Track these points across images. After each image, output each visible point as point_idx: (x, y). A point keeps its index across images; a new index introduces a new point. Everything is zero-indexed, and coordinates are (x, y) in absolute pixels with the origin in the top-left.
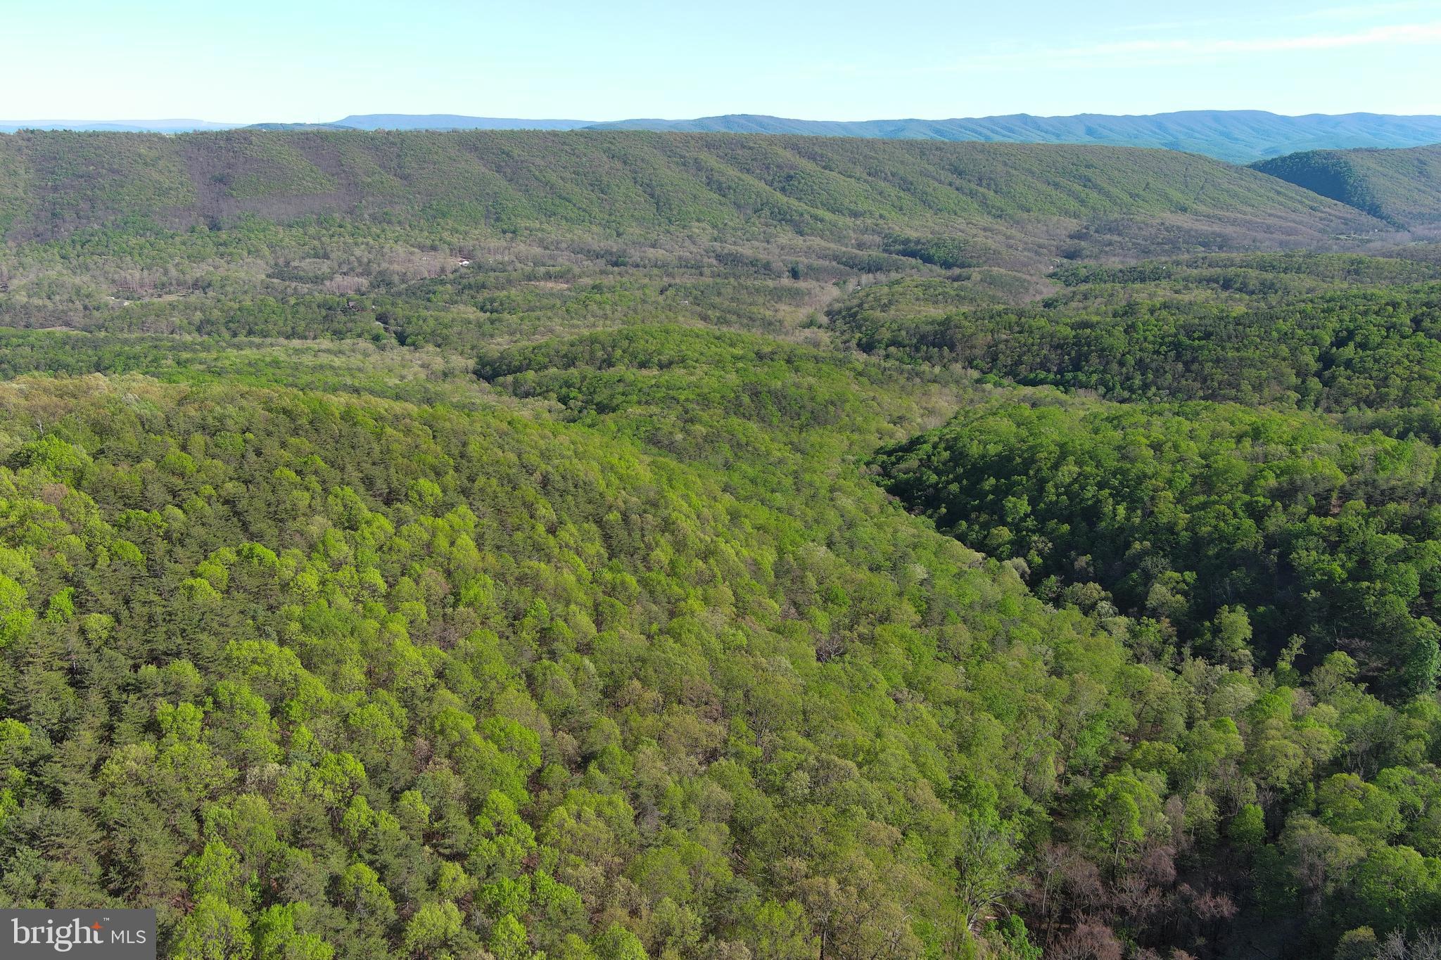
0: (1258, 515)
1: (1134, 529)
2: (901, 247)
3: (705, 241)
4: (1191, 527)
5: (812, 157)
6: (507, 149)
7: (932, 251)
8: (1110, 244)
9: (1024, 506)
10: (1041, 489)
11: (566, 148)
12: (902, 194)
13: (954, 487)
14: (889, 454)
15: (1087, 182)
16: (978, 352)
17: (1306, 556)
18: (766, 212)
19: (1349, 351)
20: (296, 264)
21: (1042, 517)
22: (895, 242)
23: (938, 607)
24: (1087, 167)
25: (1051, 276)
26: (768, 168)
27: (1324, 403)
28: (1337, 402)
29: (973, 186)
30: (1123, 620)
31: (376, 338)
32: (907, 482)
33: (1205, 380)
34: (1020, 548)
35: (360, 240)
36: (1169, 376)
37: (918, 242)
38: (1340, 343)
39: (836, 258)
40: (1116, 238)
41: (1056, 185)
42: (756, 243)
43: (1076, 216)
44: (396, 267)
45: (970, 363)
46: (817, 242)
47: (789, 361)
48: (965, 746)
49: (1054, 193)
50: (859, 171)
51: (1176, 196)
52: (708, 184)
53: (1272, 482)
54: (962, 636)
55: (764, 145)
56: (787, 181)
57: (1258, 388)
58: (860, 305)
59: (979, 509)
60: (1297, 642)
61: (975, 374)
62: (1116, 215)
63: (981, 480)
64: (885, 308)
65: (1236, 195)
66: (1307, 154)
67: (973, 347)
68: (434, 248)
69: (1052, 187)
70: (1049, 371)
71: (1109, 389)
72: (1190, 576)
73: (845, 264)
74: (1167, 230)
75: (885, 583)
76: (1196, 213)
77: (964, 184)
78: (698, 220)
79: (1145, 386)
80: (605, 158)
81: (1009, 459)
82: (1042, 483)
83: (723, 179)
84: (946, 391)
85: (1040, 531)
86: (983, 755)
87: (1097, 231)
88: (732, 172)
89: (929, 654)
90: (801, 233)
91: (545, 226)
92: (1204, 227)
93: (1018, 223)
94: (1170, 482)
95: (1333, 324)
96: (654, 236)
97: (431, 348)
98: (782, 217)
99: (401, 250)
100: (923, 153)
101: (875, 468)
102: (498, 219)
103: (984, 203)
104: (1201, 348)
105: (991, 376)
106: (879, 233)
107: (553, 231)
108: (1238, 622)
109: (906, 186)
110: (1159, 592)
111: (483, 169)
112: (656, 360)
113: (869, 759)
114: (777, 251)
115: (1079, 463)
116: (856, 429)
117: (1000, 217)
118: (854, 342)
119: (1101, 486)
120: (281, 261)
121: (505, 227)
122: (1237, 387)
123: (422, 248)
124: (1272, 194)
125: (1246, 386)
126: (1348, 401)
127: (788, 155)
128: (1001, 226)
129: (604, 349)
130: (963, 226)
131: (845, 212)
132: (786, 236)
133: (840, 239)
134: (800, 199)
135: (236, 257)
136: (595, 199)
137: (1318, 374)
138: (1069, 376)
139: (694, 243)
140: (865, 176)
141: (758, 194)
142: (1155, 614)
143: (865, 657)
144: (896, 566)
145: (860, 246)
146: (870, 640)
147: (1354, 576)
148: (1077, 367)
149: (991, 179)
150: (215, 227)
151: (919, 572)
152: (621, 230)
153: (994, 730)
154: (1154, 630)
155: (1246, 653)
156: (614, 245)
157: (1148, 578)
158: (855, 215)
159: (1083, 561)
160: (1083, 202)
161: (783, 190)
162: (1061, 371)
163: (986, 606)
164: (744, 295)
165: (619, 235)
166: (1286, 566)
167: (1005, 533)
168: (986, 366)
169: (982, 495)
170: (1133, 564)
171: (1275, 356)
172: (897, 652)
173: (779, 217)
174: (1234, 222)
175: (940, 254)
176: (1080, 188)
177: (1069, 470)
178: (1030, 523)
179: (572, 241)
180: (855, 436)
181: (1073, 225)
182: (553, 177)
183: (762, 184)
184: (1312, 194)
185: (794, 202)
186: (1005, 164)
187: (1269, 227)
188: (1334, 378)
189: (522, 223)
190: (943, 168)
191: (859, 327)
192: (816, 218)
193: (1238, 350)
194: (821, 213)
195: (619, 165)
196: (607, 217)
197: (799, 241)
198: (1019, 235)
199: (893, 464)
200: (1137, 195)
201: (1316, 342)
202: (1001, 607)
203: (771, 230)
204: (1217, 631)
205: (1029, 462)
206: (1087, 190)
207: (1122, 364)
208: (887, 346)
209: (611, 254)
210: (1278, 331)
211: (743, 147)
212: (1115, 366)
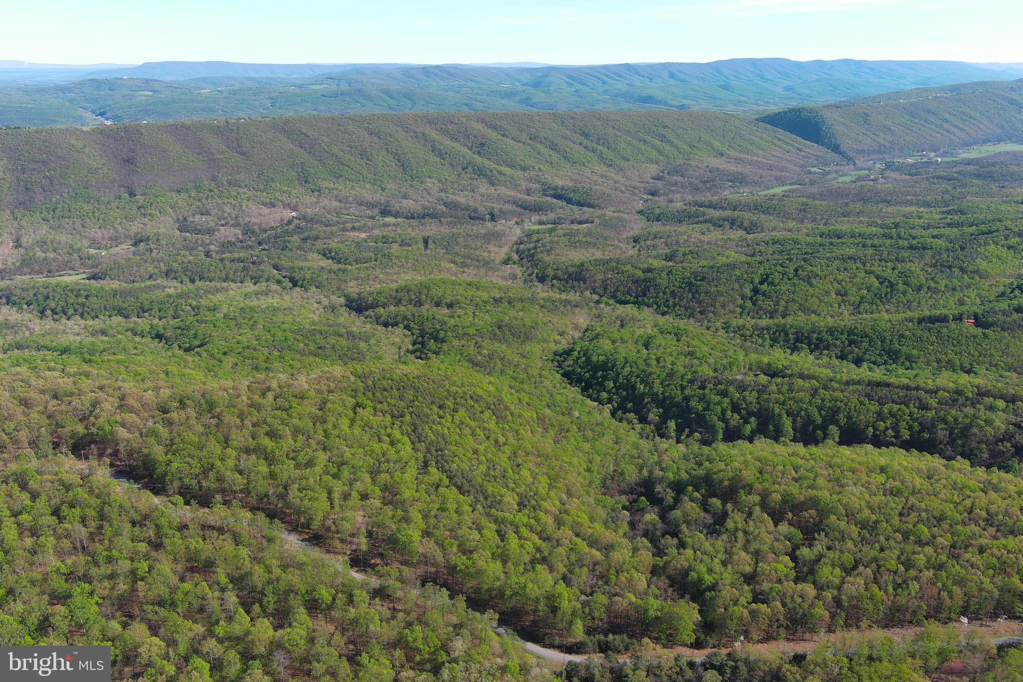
0: (683, 388)
1: (647, 394)
2: (552, 192)
3: (435, 190)
4: (663, 393)
5: (495, 128)
6: (304, 131)
7: (571, 195)
8: (676, 184)
9: (611, 384)
10: (618, 377)
11: (342, 128)
12: (551, 153)
13: (587, 375)
14: (561, 355)
15: (663, 138)
16: (597, 285)
17: (693, 404)
18: (470, 170)
19: (764, 287)
20: (191, 219)
21: (617, 388)
22: (549, 188)
23: (583, 425)
24: (664, 127)
25: (640, 212)
26: (468, 138)
27: (751, 314)
28: (757, 313)
29: (596, 146)
30: (639, 426)
31: (279, 282)
32: (569, 371)
33: (701, 302)
34: (610, 401)
35: (226, 200)
36: (685, 300)
37: (563, 189)
38: (761, 283)
39: (515, 203)
40: (680, 179)
41: (645, 142)
42: (466, 193)
43: (657, 163)
44: (254, 220)
45: (594, 290)
46: (503, 191)
47: (509, 303)
48: (591, 462)
49: (643, 147)
50: (524, 137)
51: (717, 144)
52: (433, 151)
53: (689, 377)
54: (589, 434)
55: (463, 119)
56: (481, 147)
57: (723, 306)
58: (535, 248)
59: (596, 384)
60: (687, 430)
61: (596, 297)
62: (681, 161)
63: (596, 372)
64: (549, 252)
65: (753, 143)
66: (799, 109)
67: (595, 281)
68: (273, 205)
69: (642, 143)
70: (631, 296)
71: (659, 307)
72: (661, 410)
73: (521, 207)
74: (710, 172)
75: (567, 419)
76: (729, 157)
77: (589, 144)
78: (430, 177)
79: (675, 305)
80: (367, 135)
81: (607, 363)
82: (618, 374)
83: (442, 147)
84: (583, 311)
85: (616, 394)
86: (594, 464)
87: (669, 174)
88: (447, 142)
89: (581, 440)
90: (492, 184)
91: (337, 185)
92: (733, 168)
93: (621, 170)
94: (659, 376)
95: (761, 271)
96: (403, 190)
97: (314, 288)
98: (480, 172)
99: (254, 207)
100: (563, 122)
101: (556, 363)
102: (306, 182)
103: (601, 156)
104: (700, 285)
105: (604, 299)
106: (539, 182)
107: (343, 189)
108: (672, 424)
109: (553, 147)
110: (651, 416)
111: (292, 146)
112: (444, 302)
113: (570, 463)
114: (480, 198)
115: (631, 367)
116: (545, 341)
117: (611, 165)
118: (535, 275)
119: (637, 377)
120: (180, 217)
121: (313, 187)
122: (715, 307)
123: (265, 205)
124: (776, 141)
125: (718, 305)
126: (761, 312)
127: (479, 126)
128: (611, 173)
129: (415, 294)
130: (589, 175)
131: (518, 167)
132: (484, 187)
133: (516, 187)
134: (490, 159)
135: (155, 217)
136: (364, 165)
137: (751, 299)
138: (640, 299)
139: (429, 194)
140: (528, 141)
141: (464, 157)
142: (650, 424)
143: (564, 441)
144: (569, 412)
145: (528, 192)
146: (565, 437)
147: (704, 410)
148: (644, 295)
149: (605, 139)
150: (132, 194)
151: (576, 414)
152: (383, 186)
153: (598, 459)
154: (649, 429)
155: (673, 434)
156: (380, 197)
157: (649, 411)
158: (524, 169)
159: (630, 405)
160: (661, 153)
161: (479, 153)
162: (636, 297)
163: (598, 424)
164: (470, 242)
165: (383, 190)
166: (688, 406)
167: (604, 395)
168: (601, 292)
169: (597, 378)
170: (645, 406)
171: (733, 289)
172: (572, 440)
173: (478, 173)
174: (750, 163)
175: (576, 197)
176: (658, 143)
177: (628, 369)
178: (614, 390)
179: (356, 196)
180: (545, 345)
181: (654, 169)
182: (335, 150)
183: (466, 150)
184: (800, 139)
185: (486, 162)
186: (614, 128)
187: (771, 166)
188: (757, 300)
189: (325, 184)
190: (576, 132)
191: (536, 265)
192: (500, 173)
193: (716, 286)
194: (503, 169)
195: (376, 139)
196: (373, 177)
197: (492, 190)
198: (623, 180)
199: (563, 361)
200: (694, 146)
201: (752, 282)
202: (601, 424)
203: (474, 182)
204: (667, 427)
205: (614, 365)
206: (663, 144)
207: (664, 293)
208: (552, 279)
209: (381, 204)
210: (735, 275)
211: (452, 123)
212: (661, 294)
